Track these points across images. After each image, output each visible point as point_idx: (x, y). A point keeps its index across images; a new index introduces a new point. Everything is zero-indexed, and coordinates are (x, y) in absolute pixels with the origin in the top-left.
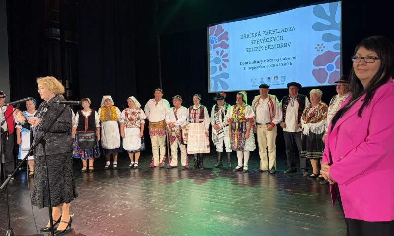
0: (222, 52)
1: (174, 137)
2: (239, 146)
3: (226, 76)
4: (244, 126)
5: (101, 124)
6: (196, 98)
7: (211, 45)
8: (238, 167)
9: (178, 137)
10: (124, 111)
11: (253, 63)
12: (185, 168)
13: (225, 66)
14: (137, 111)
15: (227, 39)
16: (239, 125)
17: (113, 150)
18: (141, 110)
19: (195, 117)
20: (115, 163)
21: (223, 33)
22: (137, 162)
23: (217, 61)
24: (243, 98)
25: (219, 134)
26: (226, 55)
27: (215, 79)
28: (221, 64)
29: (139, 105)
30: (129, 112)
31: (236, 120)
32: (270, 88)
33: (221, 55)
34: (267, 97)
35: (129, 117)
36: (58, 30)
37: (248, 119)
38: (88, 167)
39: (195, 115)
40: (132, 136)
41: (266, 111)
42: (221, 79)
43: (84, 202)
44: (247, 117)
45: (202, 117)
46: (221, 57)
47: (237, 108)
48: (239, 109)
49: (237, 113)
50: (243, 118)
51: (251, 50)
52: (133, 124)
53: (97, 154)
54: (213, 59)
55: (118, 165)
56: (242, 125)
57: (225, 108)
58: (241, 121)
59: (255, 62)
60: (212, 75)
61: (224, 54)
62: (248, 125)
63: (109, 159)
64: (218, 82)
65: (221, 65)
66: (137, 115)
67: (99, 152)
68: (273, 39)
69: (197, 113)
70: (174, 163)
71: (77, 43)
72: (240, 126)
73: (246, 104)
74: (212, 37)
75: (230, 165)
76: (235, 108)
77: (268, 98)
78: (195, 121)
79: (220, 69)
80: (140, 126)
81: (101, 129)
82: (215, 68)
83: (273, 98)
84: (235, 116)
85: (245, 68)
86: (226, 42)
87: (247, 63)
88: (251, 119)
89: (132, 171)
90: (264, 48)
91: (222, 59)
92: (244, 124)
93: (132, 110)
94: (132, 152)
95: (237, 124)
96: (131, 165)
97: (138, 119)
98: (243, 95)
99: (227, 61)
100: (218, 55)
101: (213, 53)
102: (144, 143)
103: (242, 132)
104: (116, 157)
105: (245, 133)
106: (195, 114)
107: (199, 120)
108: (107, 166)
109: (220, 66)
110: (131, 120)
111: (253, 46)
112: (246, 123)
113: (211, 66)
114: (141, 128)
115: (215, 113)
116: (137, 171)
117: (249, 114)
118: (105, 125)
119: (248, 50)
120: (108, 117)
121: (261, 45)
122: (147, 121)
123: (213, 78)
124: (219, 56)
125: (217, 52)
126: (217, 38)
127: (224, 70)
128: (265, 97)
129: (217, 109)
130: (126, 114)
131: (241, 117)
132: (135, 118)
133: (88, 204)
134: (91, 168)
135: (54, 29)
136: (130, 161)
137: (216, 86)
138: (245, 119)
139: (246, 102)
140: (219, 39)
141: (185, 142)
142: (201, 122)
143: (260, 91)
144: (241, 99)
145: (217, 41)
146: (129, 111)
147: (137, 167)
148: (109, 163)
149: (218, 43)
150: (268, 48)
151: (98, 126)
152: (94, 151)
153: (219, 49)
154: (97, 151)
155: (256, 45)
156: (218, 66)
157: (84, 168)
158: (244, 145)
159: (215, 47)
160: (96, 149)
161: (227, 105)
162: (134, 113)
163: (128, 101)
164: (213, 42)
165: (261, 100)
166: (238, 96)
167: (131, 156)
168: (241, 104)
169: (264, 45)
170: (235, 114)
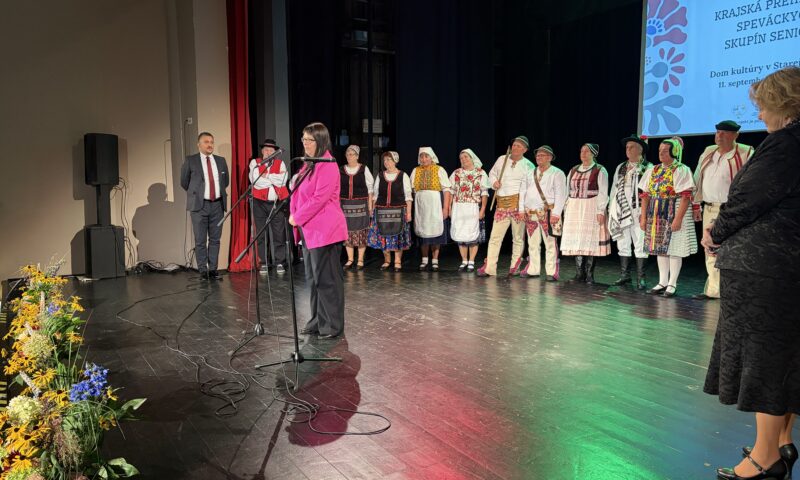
0: (672, 51)
1: (534, 223)
2: (658, 246)
3: (677, 102)
4: (670, 207)
5: (413, 195)
6: (587, 151)
7: (649, 38)
8: (657, 287)
9: (541, 222)
10: (454, 174)
11: (739, 72)
12: (554, 279)
13: (676, 82)
14: (476, 174)
15: (684, 23)
16: (660, 205)
17: (432, 240)
18: (483, 173)
19: (578, 187)
20: (435, 261)
21: (677, 9)
22: (472, 262)
23: (659, 70)
24: (671, 150)
25: (621, 220)
26: (681, 57)
27: (655, 109)
28: (667, 77)
29: (478, 163)
30: (463, 175)
31: (655, 195)
32: (741, 130)
33: (668, 58)
34: (731, 148)
35: (461, 183)
36: (365, 34)
37: (681, 193)
38: (392, 263)
39: (578, 183)
40: (464, 218)
41: (723, 177)
42: (666, 108)
43: (366, 309)
44: (678, 189)
45: (593, 186)
46: (668, 63)
47: (660, 171)
48: (663, 173)
49: (658, 181)
50: (670, 191)
51: (737, 43)
52: (467, 196)
53: (405, 244)
54: (650, 68)
55: (439, 264)
56: (667, 204)
57: (640, 169)
58: (666, 197)
59: (744, 70)
60: (647, 102)
61: (675, 54)
62: (679, 203)
63: (427, 253)
64: (659, 116)
65: (669, 81)
66: (476, 182)
67: (408, 240)
68: (790, 17)
69: (584, 179)
70: (534, 268)
71: (394, 53)
72: (663, 206)
73: (680, 163)
74: (652, 19)
75: (642, 282)
76: (656, 170)
77: (734, 150)
78: (578, 195)
79: (666, 88)
80: (479, 201)
81: (413, 203)
82: (655, 86)
83: (743, 151)
84: (654, 186)
85: (721, 85)
86: (683, 29)
87: (725, 73)
88: (688, 194)
89: (464, 276)
90: (768, 37)
91: (670, 66)
92: (671, 202)
93: (467, 173)
94: (464, 244)
95: (657, 202)
96: (462, 266)
97: (477, 188)
98: (672, 145)
99: (681, 70)
100: (662, 57)
101: (651, 55)
102: (484, 231)
103: (666, 218)
104: (437, 252)
105: (671, 222)
106: (579, 180)
107: (587, 192)
108: (422, 266)
109: (666, 81)
110: (465, 189)
111: (744, 34)
112: (675, 201)
113: (645, 82)
114: (480, 205)
115: (619, 177)
116: (471, 276)
117: (683, 182)
118: (420, 196)
119: (731, 44)
120: (424, 185)
121: (760, 30)
122: (491, 192)
123: (648, 108)
124: (665, 61)
125: (662, 52)
126: (662, 22)
127: (674, 90)
128: (726, 149)
129: (623, 172)
130: (457, 179)
131: (665, 190)
132: (471, 186)
133: (370, 312)
134: (398, 266)
135: (358, 33)
136: (461, 260)
137: (654, 123)
138: (674, 193)
139: (680, 159)
140: (668, 25)
141: (555, 233)
142: (590, 197)
143: (717, 135)
144: (668, 154)
145: (662, 28)
146: (462, 173)
147: (472, 270)
148: (425, 260)
149: (664, 33)
150: (777, 37)
151: (408, 198)
152: (399, 239)
153: (666, 46)
154: (405, 239)
155: (750, 32)
156: (660, 82)
157: (386, 265)
158: (667, 244)
159: (657, 41)
160: (404, 236)
161: (645, 164)
162: (470, 177)
163: (462, 156)
164: (653, 31)
165: (717, 155)
166: (662, 146)
167: (463, 251)
168: (668, 163)
169: (768, 30)
170: (653, 183)
